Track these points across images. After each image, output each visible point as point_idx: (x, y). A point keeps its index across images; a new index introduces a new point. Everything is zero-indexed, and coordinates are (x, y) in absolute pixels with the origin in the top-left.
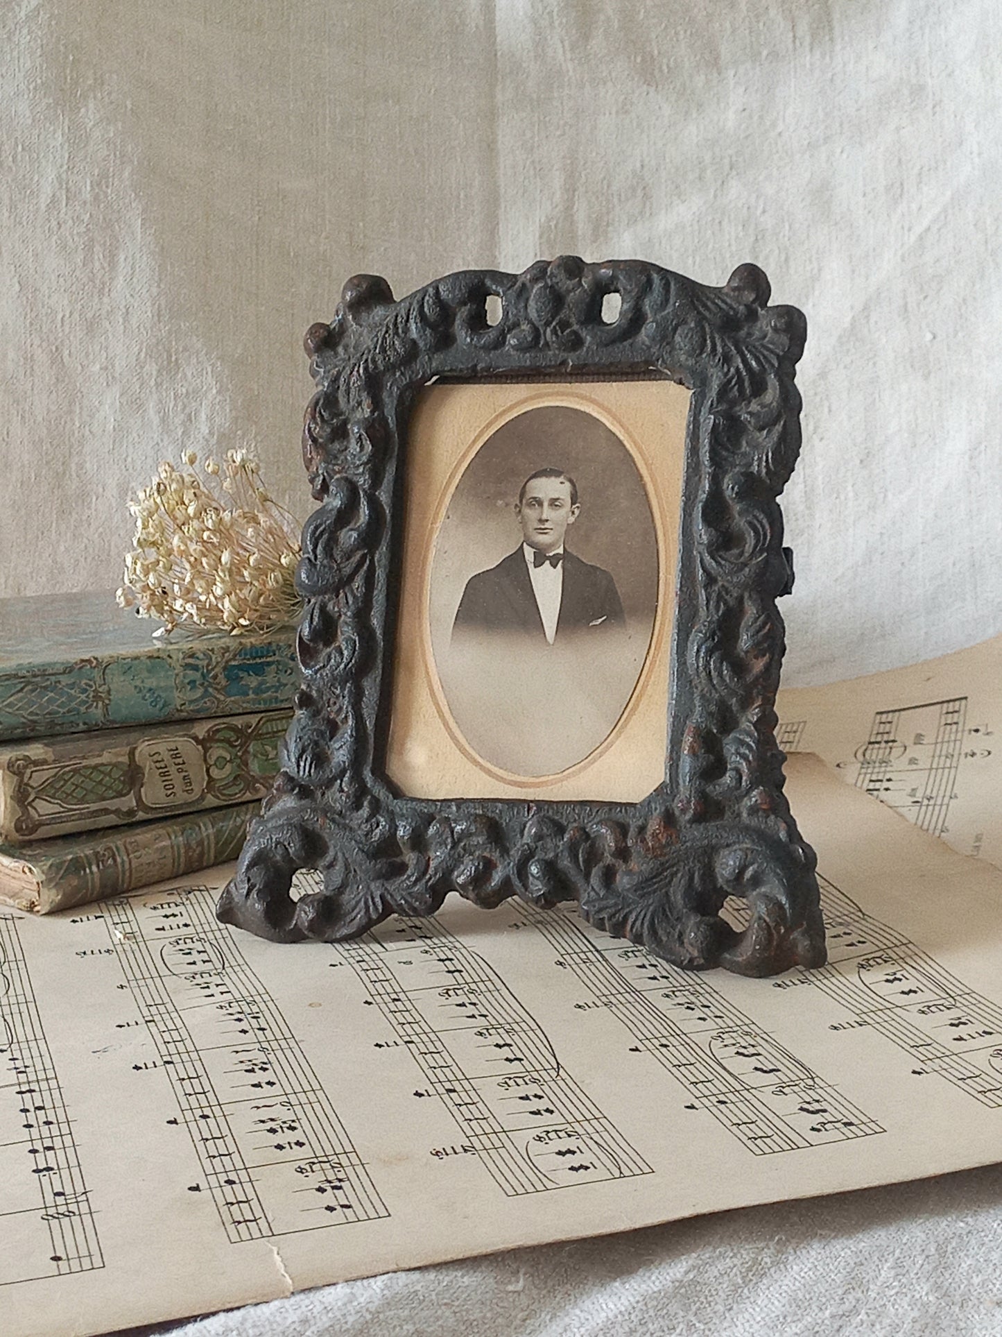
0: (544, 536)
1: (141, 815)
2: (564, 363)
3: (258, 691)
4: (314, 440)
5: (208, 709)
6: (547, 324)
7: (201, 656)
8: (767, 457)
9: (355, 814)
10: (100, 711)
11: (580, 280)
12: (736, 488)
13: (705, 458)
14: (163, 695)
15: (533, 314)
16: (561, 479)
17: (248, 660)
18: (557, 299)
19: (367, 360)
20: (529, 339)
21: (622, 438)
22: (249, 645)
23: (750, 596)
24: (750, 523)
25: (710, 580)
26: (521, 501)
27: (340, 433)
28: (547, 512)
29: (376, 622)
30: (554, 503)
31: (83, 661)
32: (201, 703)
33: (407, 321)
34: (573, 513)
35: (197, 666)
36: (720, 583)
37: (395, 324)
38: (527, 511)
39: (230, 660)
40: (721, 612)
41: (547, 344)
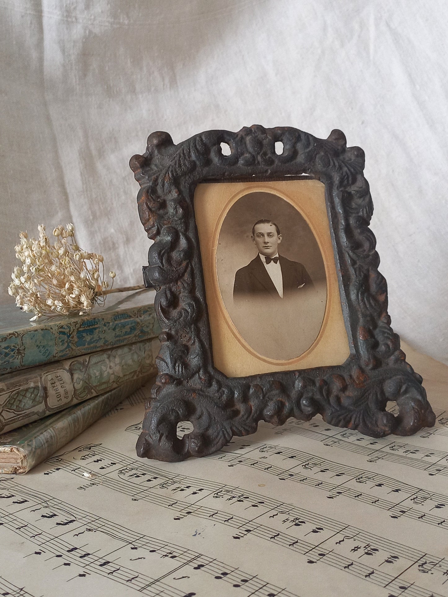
0: (268, 249)
1: (48, 413)
2: (267, 171)
3: (90, 343)
4: (150, 209)
5: (68, 354)
6: (258, 154)
7: (66, 327)
8: (366, 209)
9: (209, 390)
10: (19, 361)
11: (267, 135)
12: (358, 222)
13: (340, 210)
14: (49, 349)
15: (251, 149)
16: (270, 224)
17: (87, 327)
18: (259, 144)
19: (172, 171)
20: (251, 160)
21: (293, 205)
22: (86, 320)
23: (372, 269)
24: (365, 237)
25: (354, 263)
26: (254, 235)
27: (163, 205)
28: (267, 239)
29: (198, 294)
30: (269, 235)
31: (10, 334)
32: (64, 352)
33: (190, 152)
34: (279, 238)
35: (64, 332)
36: (358, 264)
37: (184, 154)
38: (258, 239)
39: (79, 328)
40: (362, 276)
41: (258, 162)
